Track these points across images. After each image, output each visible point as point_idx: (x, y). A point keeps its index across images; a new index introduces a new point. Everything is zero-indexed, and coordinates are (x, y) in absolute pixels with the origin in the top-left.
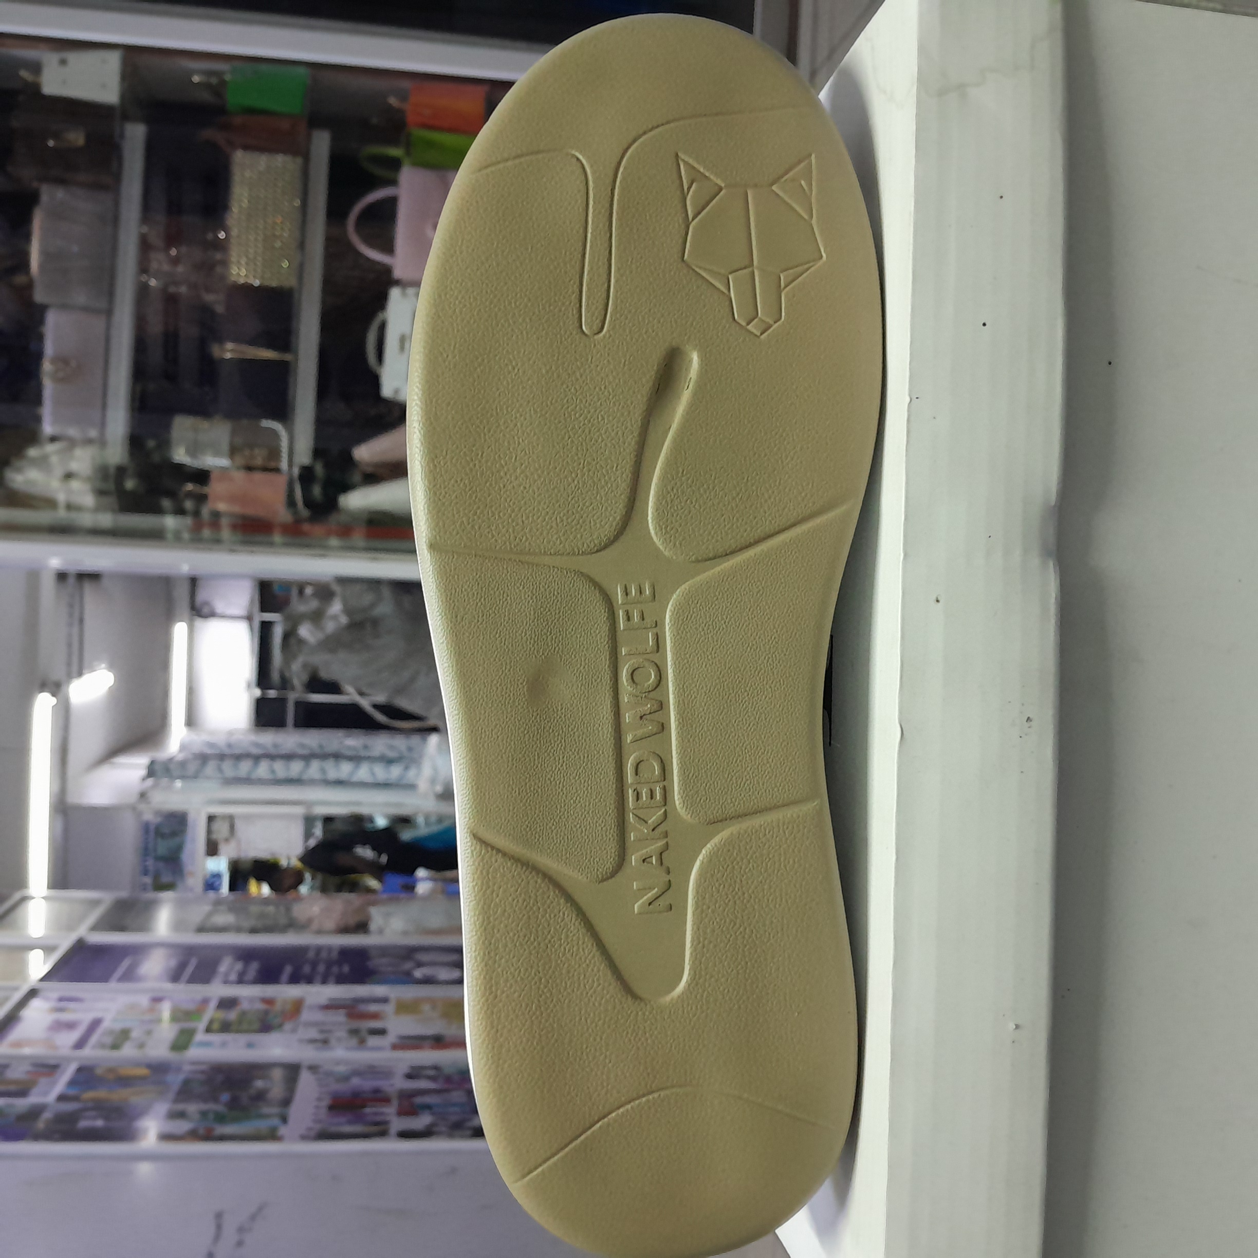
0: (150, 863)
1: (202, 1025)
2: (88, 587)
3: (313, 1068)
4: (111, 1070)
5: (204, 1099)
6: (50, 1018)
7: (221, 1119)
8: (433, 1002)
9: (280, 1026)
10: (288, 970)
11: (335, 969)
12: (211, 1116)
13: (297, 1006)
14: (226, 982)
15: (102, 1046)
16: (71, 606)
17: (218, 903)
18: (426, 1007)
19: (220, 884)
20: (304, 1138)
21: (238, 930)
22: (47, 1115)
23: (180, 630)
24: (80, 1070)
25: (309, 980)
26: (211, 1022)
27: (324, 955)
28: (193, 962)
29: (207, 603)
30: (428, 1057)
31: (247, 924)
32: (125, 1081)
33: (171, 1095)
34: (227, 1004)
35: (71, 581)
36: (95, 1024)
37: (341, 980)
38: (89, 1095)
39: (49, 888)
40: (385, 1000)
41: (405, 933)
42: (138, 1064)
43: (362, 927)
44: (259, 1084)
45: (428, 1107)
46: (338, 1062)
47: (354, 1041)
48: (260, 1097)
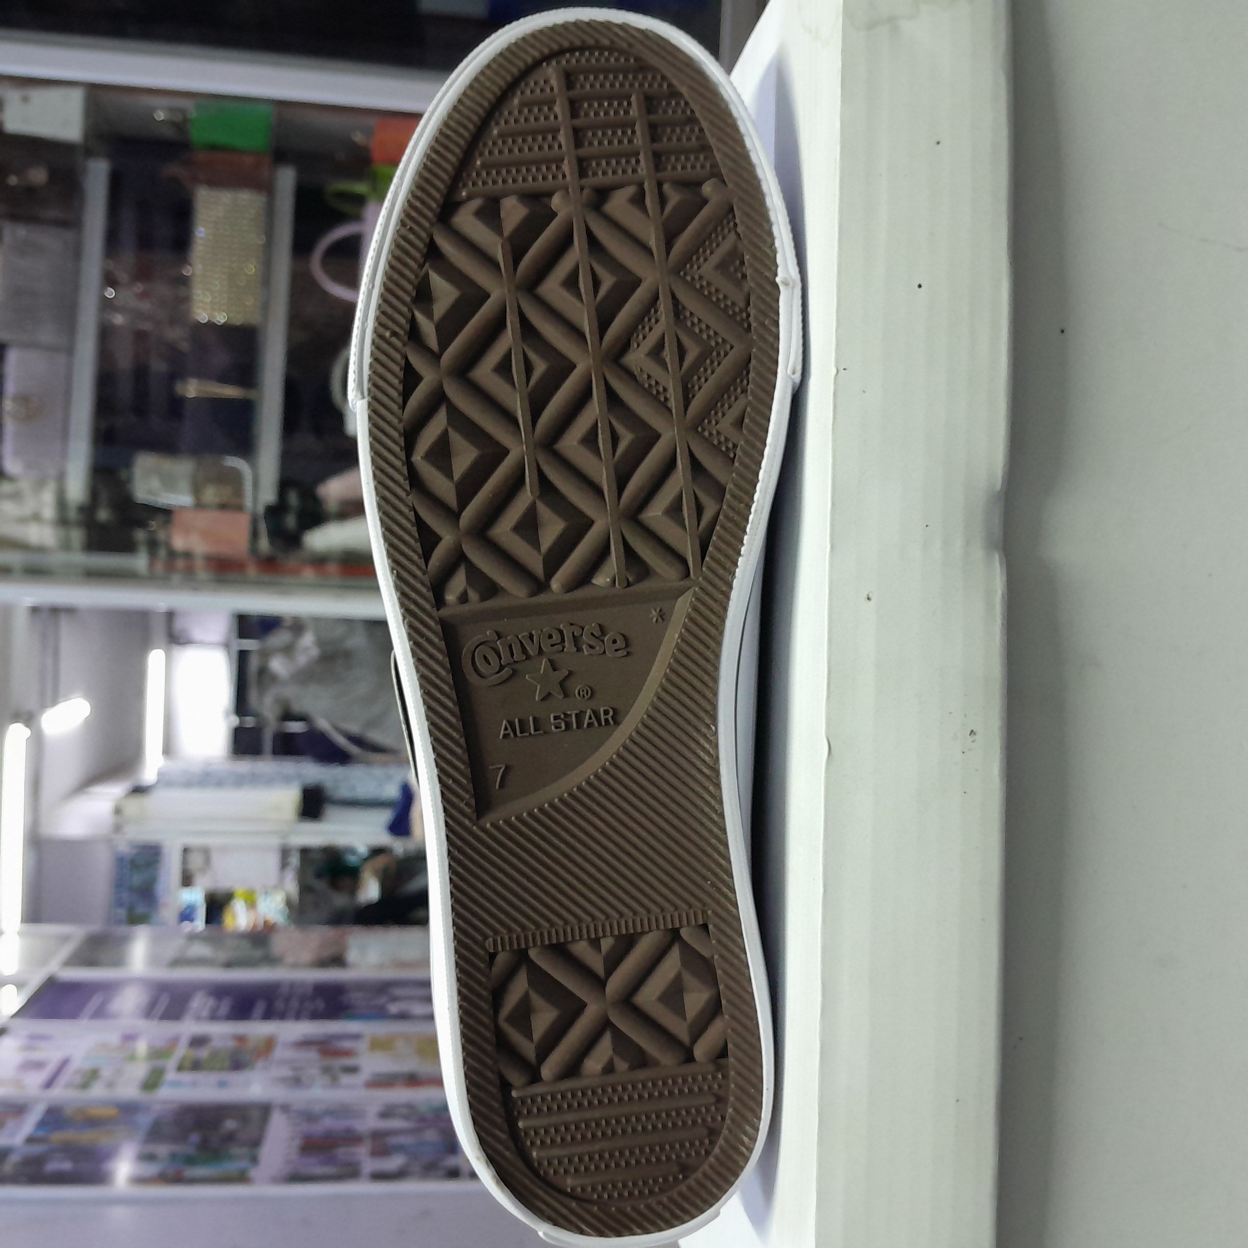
0: (125, 895)
1: (171, 1063)
2: (63, 622)
3: (285, 1108)
4: (80, 1111)
5: (174, 1140)
6: (20, 1057)
7: (190, 1161)
8: (407, 1039)
9: (252, 1064)
10: (261, 1005)
11: (309, 1005)
12: (181, 1158)
13: (269, 1044)
14: (198, 1018)
15: (70, 1085)
16: (45, 637)
17: (193, 937)
18: (400, 1044)
19: (196, 916)
20: (276, 1180)
21: (212, 963)
22: (14, 1158)
23: (156, 657)
24: (49, 1111)
25: (282, 1016)
26: (182, 1060)
27: (297, 991)
28: (165, 999)
29: (184, 632)
30: (401, 1095)
31: (222, 956)
32: (94, 1123)
33: (141, 1135)
34: (198, 1042)
35: (46, 614)
36: (64, 1063)
37: (315, 1016)
38: (58, 1136)
39: (22, 921)
40: (358, 1037)
41: (381, 966)
42: (107, 1104)
43: (338, 960)
44: (230, 1125)
45: (400, 1149)
47: (327, 1079)
48: (230, 1138)
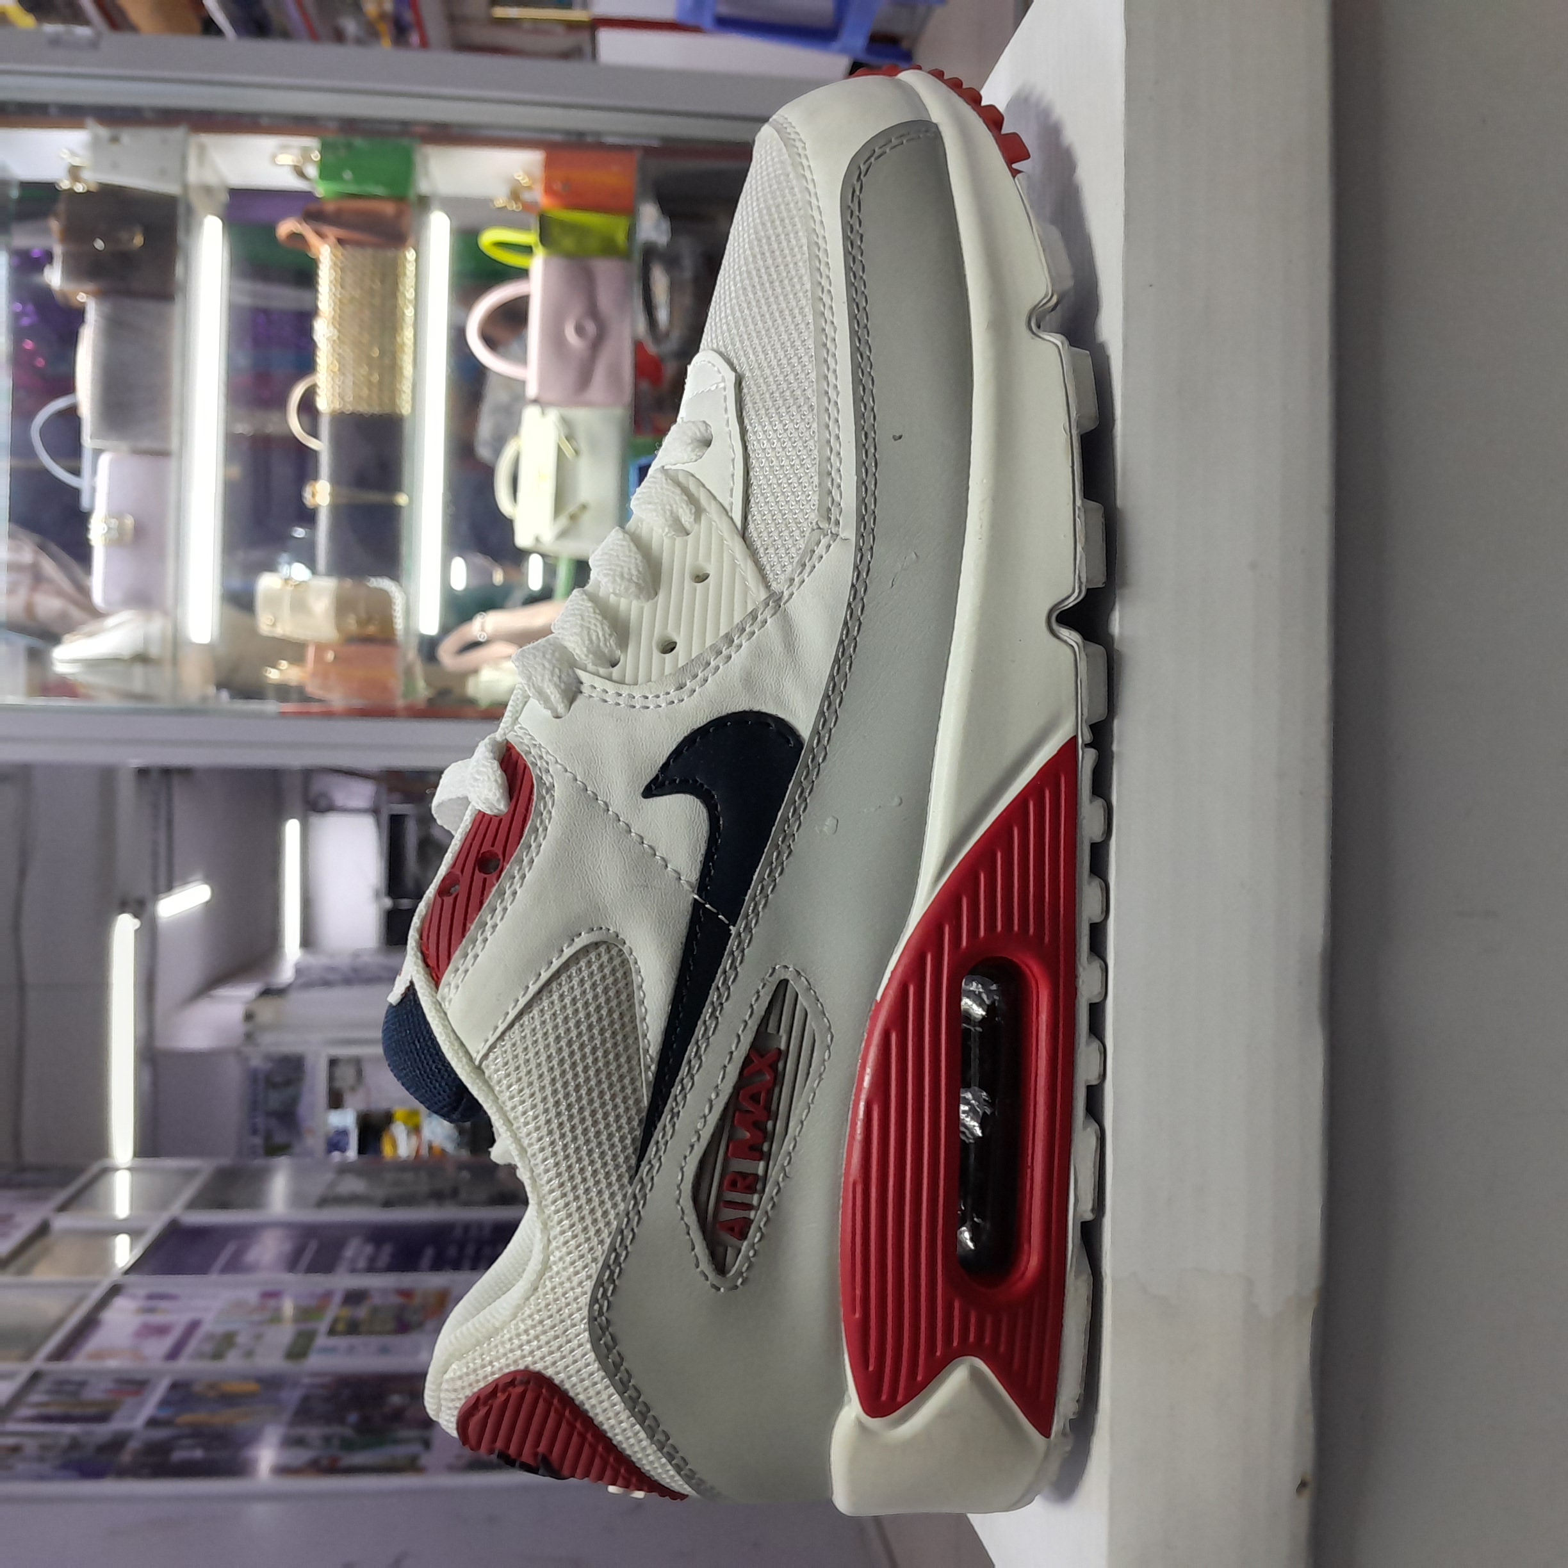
0: (260, 1121)
1: (323, 1326)
2: (177, 784)
4: (212, 1386)
5: (328, 1419)
6: (137, 1321)
7: (348, 1445)
9: (420, 1325)
10: (429, 1253)
11: (487, 1251)
13: (441, 1299)
14: (353, 1270)
15: (200, 1355)
16: (156, 805)
17: (345, 1169)
19: (347, 1143)
20: (452, 1468)
21: (369, 1201)
22: (133, 1445)
23: (291, 829)
24: (175, 1386)
25: (456, 1266)
26: (336, 1321)
27: (473, 1233)
28: (313, 1246)
29: (324, 795)
31: (380, 1193)
32: (229, 1400)
33: (286, 1416)
34: (354, 1298)
35: (156, 778)
36: (194, 1326)
38: (187, 1418)
39: (135, 1156)
42: (245, 1378)
44: (396, 1400)
48: (397, 1416)
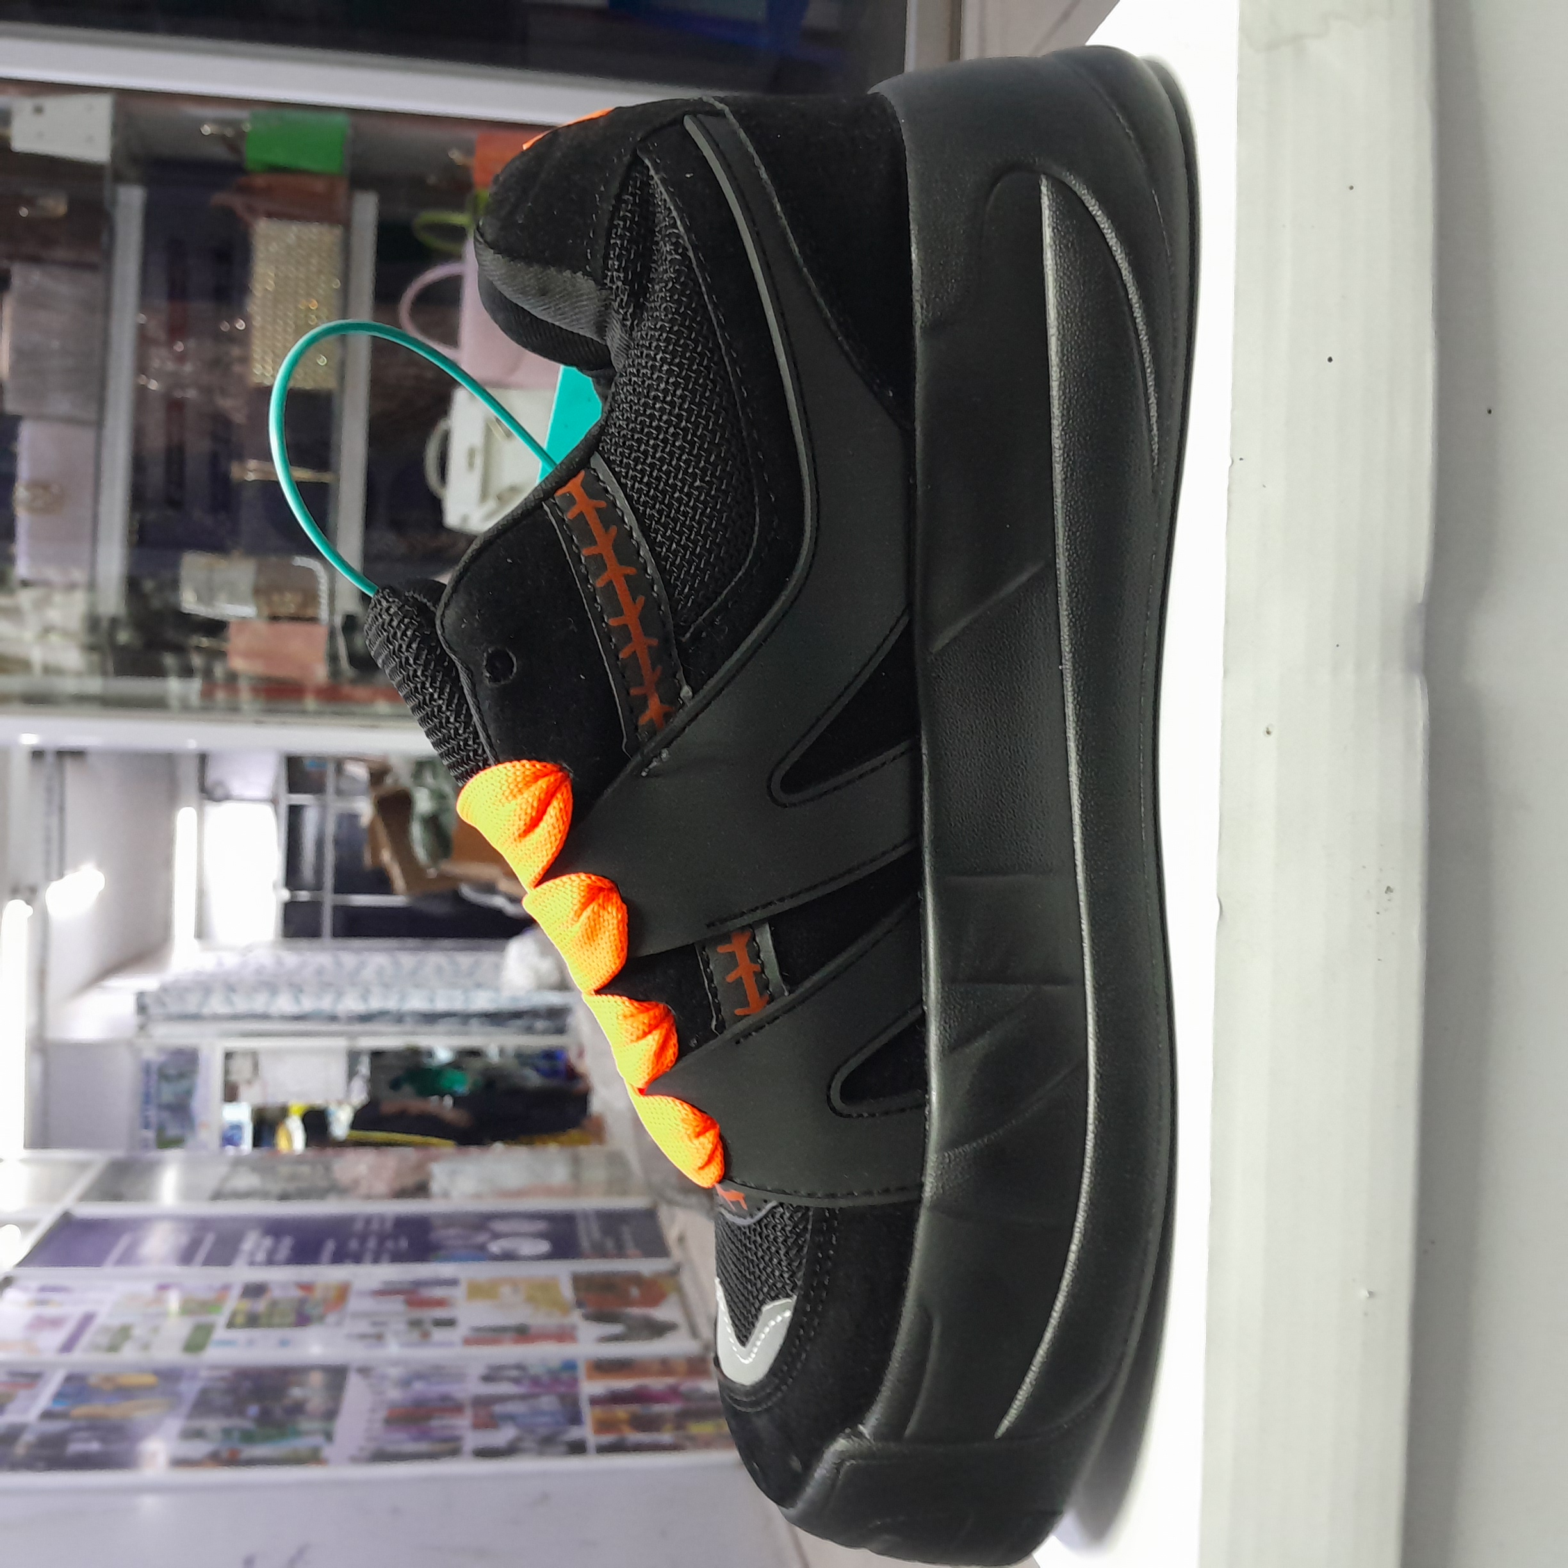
0: (153, 1114)
1: (221, 1319)
2: (70, 766)
3: (364, 1371)
4: (108, 1379)
5: (227, 1412)
6: (29, 1313)
7: (248, 1437)
8: (514, 1283)
9: (321, 1319)
10: (330, 1246)
11: (390, 1244)
12: (236, 1434)
13: (343, 1293)
14: (252, 1263)
15: (95, 1347)
16: (49, 790)
17: (238, 1163)
18: (506, 1290)
19: (241, 1138)
20: (355, 1460)
21: (264, 1195)
22: (28, 1438)
23: (185, 817)
24: (70, 1379)
25: (357, 1259)
26: (234, 1315)
27: (375, 1226)
28: (209, 1240)
29: (220, 784)
30: (509, 1353)
31: (276, 1187)
32: (125, 1392)
33: (185, 1409)
34: (255, 1291)
35: (50, 759)
36: (87, 1320)
37: (398, 1257)
38: (81, 1410)
39: (25, 1147)
40: (452, 1282)
41: (478, 1196)
42: (140, 1369)
43: (421, 1190)
44: (296, 1393)
45: (510, 1418)
46: (395, 1363)
47: (415, 1335)
48: (298, 1409)
